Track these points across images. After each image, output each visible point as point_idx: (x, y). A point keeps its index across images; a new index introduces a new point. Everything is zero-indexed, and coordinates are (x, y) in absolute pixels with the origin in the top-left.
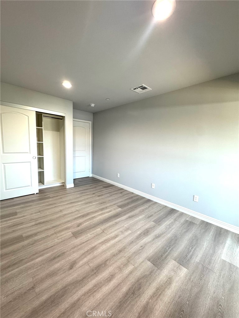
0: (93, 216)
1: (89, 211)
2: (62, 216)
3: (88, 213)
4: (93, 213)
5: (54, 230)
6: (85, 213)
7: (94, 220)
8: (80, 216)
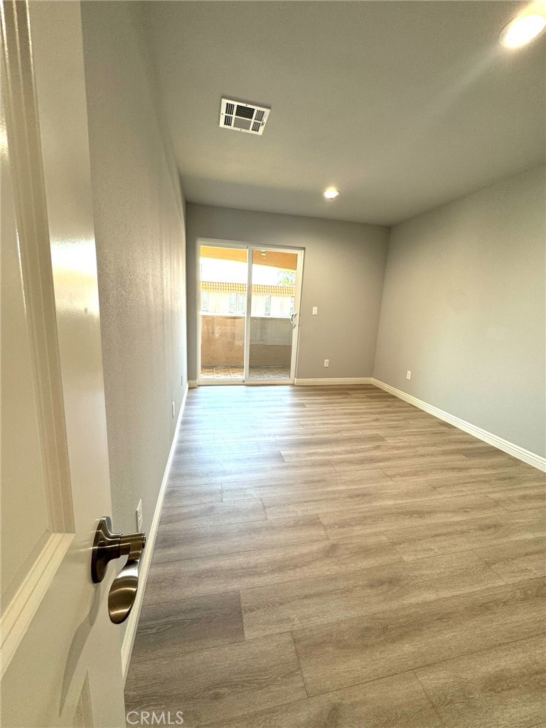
0: (351, 456)
1: (357, 467)
2: (420, 473)
3: (360, 464)
4: (351, 462)
5: (417, 451)
6: (368, 466)
7: (349, 448)
8: (379, 462)
